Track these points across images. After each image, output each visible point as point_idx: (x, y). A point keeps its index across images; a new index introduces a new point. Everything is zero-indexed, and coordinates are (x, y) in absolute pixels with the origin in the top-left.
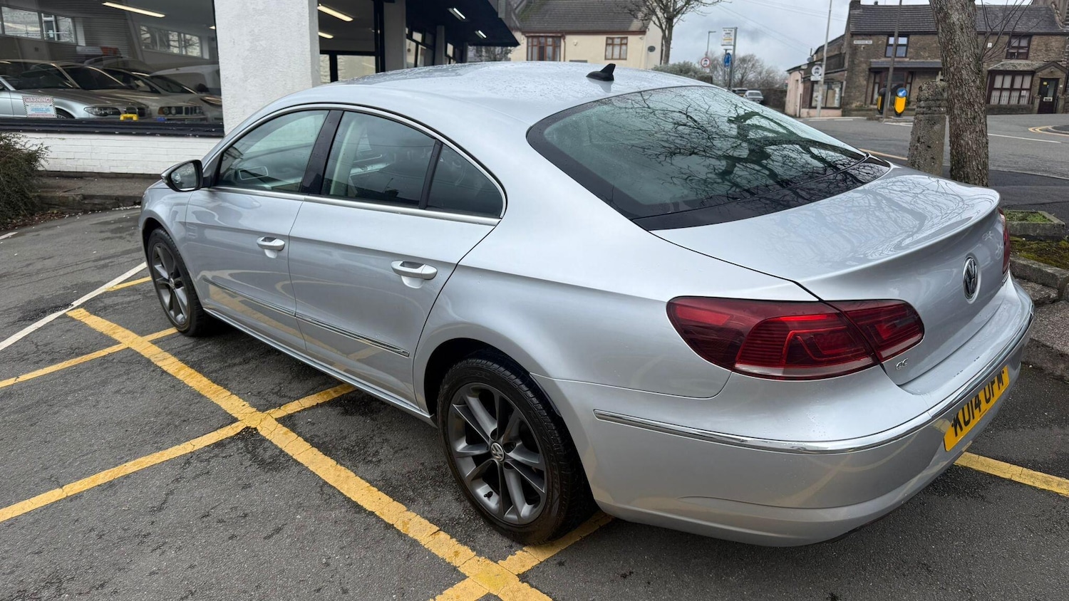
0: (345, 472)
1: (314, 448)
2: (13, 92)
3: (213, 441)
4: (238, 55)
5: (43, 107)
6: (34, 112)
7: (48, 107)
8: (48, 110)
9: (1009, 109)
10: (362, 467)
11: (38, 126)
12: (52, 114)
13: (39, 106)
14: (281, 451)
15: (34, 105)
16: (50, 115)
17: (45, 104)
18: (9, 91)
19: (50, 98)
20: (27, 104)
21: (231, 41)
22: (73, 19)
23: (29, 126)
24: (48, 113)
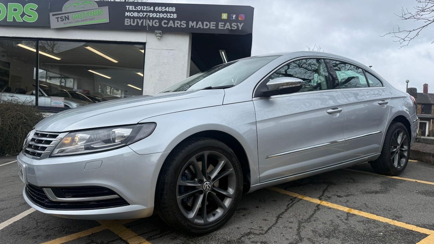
2: (46, 97)
4: (153, 82)
5: (59, 102)
6: (54, 104)
7: (61, 102)
8: (61, 103)
11: (55, 110)
13: (57, 101)
15: (55, 101)
16: (61, 106)
17: (60, 101)
18: (45, 96)
19: (63, 98)
20: (52, 100)
21: (150, 76)
23: (51, 110)
24: (61, 105)
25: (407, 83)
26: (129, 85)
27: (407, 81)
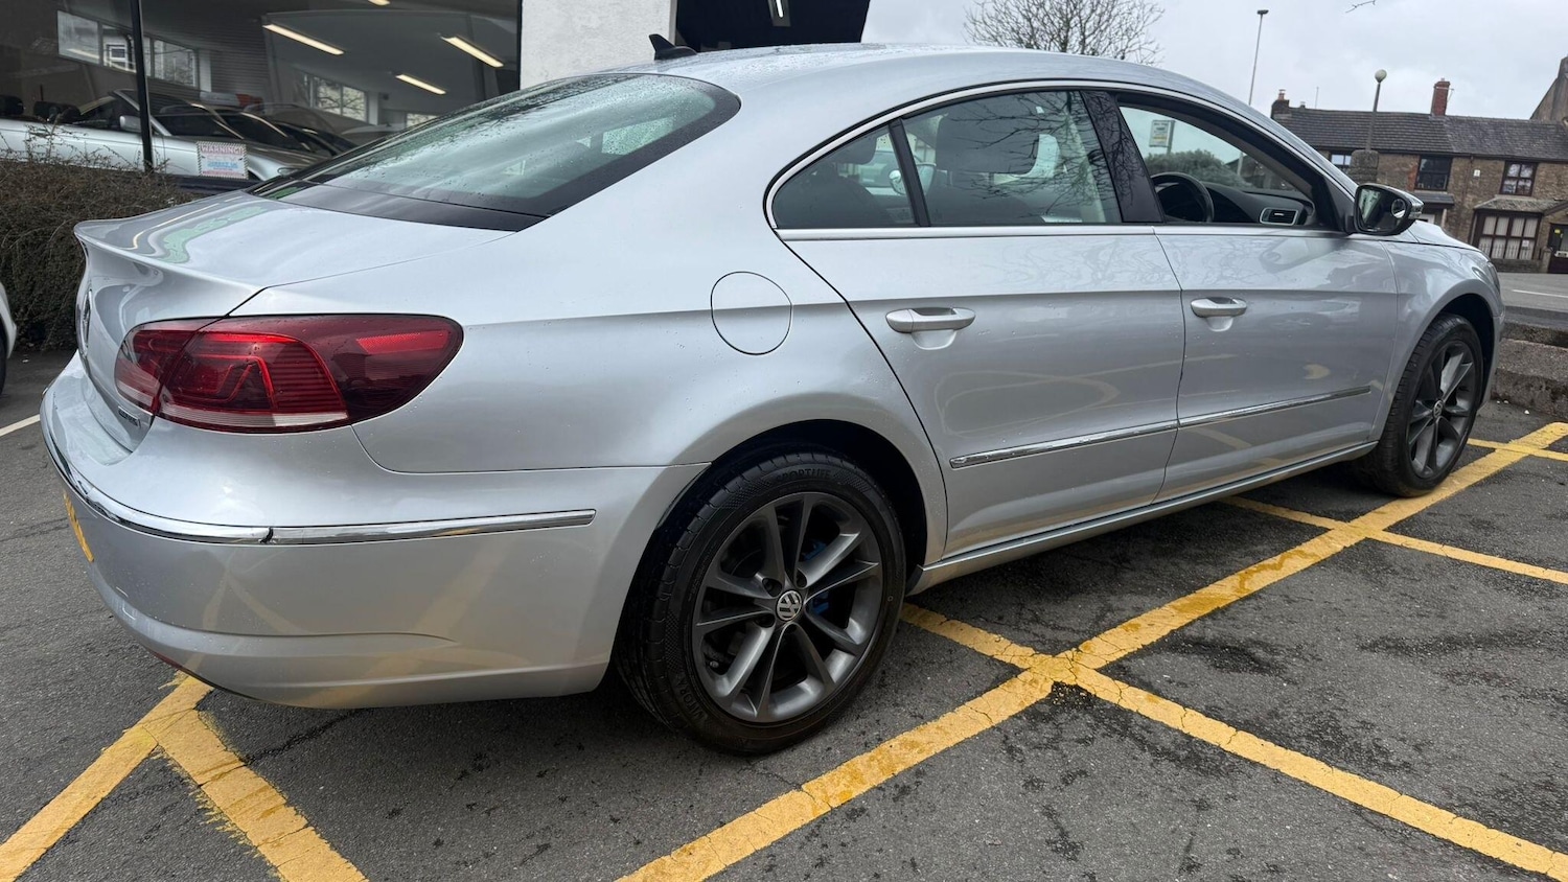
0: (1371, 786)
1: (1240, 732)
2: (167, 138)
3: (1016, 709)
5: (228, 160)
6: (212, 169)
7: (236, 161)
8: (235, 166)
9: (1506, 265)
10: (1387, 777)
12: (239, 171)
13: (221, 158)
14: (1189, 737)
15: (214, 158)
16: (237, 174)
17: (232, 156)
18: (162, 136)
19: (242, 148)
20: (201, 154)
22: (196, 51)
23: (204, 188)
24: (235, 170)
25: (1380, 80)
26: (403, 77)
27: (1381, 75)
